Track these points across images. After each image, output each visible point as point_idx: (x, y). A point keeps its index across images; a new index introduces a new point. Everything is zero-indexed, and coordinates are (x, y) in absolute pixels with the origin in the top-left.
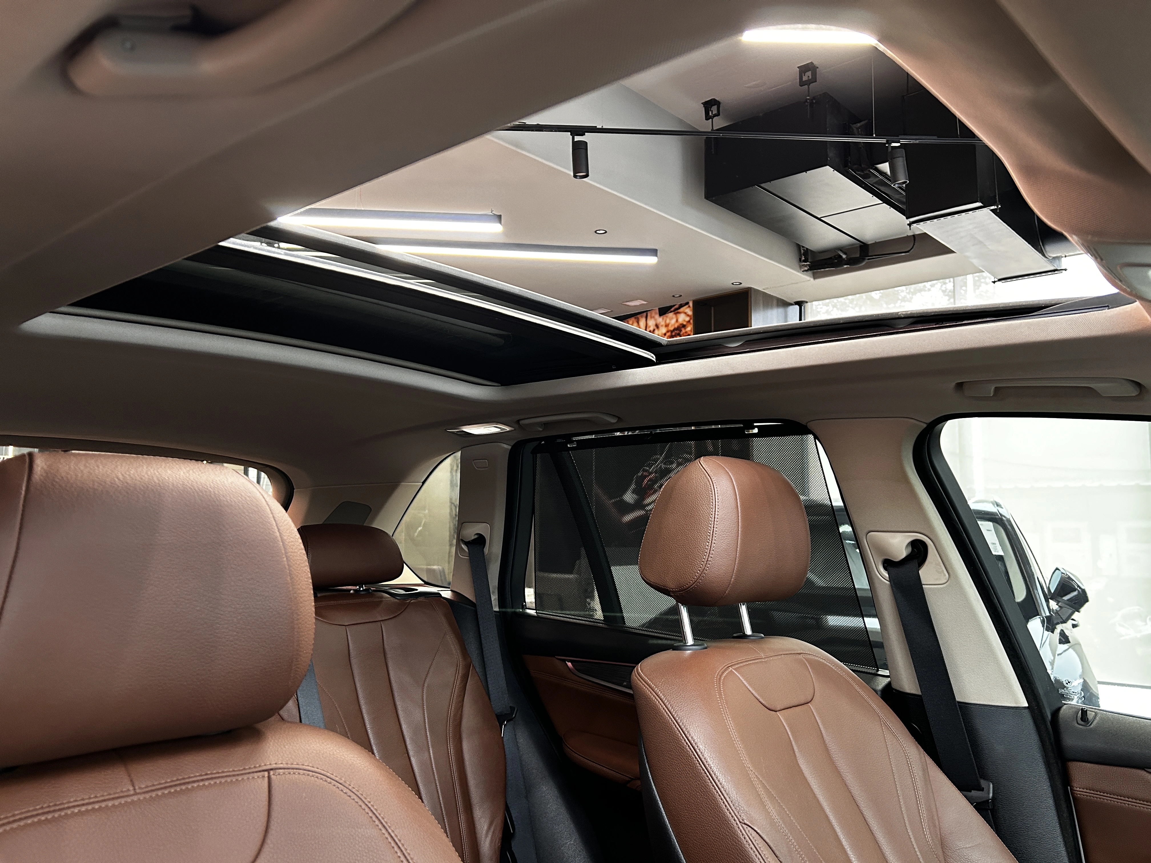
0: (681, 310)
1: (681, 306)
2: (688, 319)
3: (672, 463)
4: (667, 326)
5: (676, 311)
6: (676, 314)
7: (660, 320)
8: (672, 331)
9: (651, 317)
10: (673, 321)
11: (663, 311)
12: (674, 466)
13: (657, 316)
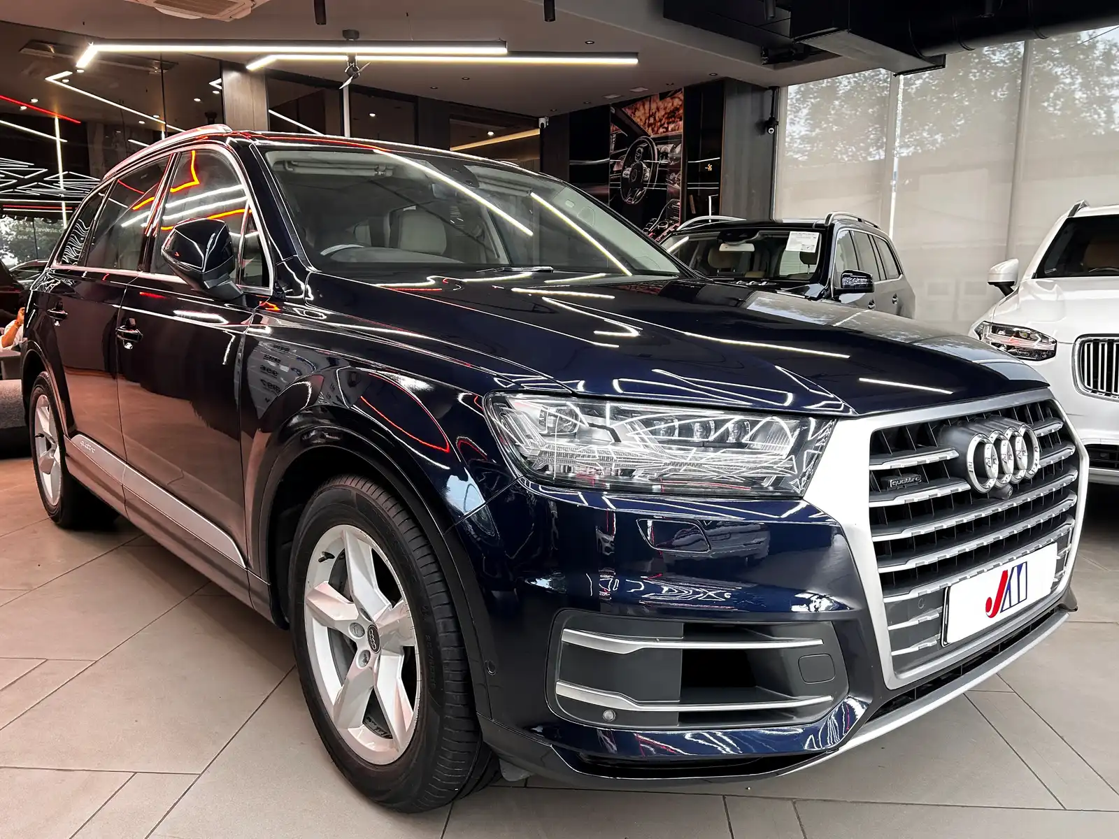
0: (676, 95)
1: (676, 92)
2: (680, 103)
3: (665, 224)
4: (665, 109)
5: (673, 97)
6: (672, 99)
7: (661, 104)
8: (669, 113)
9: (654, 101)
10: (670, 104)
11: (663, 96)
12: (667, 226)
13: (658, 100)
